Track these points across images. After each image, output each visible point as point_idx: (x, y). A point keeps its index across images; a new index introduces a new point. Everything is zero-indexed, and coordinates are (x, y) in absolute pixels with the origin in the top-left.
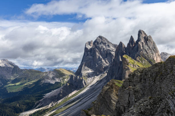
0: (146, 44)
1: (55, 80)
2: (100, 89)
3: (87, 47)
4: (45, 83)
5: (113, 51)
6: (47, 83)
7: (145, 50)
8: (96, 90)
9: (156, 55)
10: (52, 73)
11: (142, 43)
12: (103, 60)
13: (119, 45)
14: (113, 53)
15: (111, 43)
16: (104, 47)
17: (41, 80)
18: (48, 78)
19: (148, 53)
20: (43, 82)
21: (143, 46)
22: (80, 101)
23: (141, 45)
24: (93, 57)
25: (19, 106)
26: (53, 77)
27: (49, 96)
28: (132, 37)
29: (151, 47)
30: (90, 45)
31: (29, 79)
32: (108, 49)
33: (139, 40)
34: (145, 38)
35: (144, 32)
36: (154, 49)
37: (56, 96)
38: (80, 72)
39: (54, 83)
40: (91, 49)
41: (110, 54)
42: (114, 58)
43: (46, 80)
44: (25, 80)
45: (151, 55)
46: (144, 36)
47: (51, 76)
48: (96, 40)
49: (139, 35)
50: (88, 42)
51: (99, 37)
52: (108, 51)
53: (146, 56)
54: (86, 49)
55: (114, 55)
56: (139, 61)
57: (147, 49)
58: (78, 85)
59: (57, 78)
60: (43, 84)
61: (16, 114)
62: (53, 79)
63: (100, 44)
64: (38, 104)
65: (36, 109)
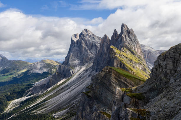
0: (128, 36)
1: (43, 70)
2: (87, 77)
3: (73, 39)
4: (34, 73)
5: (97, 43)
6: (35, 73)
7: (128, 42)
8: (83, 78)
9: (137, 46)
10: (39, 63)
11: (125, 35)
12: (89, 51)
13: (104, 37)
14: (98, 45)
15: (96, 36)
16: (90, 39)
17: (30, 70)
18: (36, 68)
19: (130, 45)
20: (31, 72)
21: (126, 38)
22: (69, 88)
23: (124, 38)
24: (80, 48)
25: (11, 94)
26: (40, 68)
27: (39, 84)
28: (115, 30)
29: (132, 40)
30: (76, 38)
31: (17, 70)
32: (93, 41)
33: (122, 33)
34: (127, 31)
35: (126, 25)
36: (135, 41)
37: (45, 85)
38: (68, 62)
39: (42, 73)
40: (77, 41)
41: (95, 45)
42: (98, 49)
43: (34, 70)
44: (13, 71)
45: (133, 46)
46: (126, 29)
47: (39, 66)
48: (82, 32)
49: (122, 29)
50: (74, 35)
51: (85, 30)
52: (93, 43)
53: (129, 47)
54: (72, 41)
55: (99, 46)
56: (123, 52)
57: (129, 41)
58: (66, 74)
59: (45, 68)
60: (32, 74)
61: (7, 102)
62: (41, 69)
63: (86, 36)
64: (28, 92)
65: (27, 96)
